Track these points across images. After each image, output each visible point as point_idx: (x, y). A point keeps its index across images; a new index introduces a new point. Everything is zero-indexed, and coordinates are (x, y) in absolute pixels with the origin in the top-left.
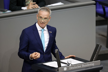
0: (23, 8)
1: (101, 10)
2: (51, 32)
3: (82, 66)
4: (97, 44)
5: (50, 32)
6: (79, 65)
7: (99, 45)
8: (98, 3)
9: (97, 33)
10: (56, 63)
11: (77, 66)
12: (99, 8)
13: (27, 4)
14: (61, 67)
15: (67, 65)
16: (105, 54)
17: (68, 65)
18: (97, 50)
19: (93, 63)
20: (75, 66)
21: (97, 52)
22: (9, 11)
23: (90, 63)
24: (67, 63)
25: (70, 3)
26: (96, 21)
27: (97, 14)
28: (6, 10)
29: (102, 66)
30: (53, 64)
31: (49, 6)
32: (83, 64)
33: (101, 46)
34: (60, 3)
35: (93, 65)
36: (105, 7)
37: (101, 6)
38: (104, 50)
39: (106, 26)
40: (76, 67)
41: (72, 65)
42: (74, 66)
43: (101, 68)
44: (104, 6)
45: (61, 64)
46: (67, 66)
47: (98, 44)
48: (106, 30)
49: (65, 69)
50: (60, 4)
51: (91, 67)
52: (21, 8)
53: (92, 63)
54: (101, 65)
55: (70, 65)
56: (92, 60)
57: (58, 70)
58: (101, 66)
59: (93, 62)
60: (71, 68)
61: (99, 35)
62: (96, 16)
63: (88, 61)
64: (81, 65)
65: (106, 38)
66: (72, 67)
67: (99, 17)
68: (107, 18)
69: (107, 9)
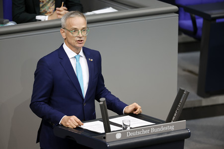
0: (38, 17)
1: (188, 23)
2: (92, 60)
3: (150, 131)
5: (89, 59)
6: (145, 129)
7: (184, 91)
8: (182, 9)
9: (179, 66)
10: (101, 124)
11: (141, 130)
12: (185, 19)
13: (42, 10)
14: (110, 131)
15: (122, 128)
16: (195, 108)
17: (124, 129)
18: (180, 100)
19: (171, 125)
20: (138, 130)
21: (180, 104)
22: (11, 23)
23: (167, 126)
24: (122, 124)
25: (130, 9)
26: (180, 44)
27: (181, 30)
28: (5, 20)
29: (189, 131)
30: (96, 126)
31: (88, 13)
32: (152, 127)
33: (188, 93)
34: (111, 8)
35: (172, 128)
36: (196, 17)
37: (188, 14)
39: (197, 55)
40: (139, 133)
41: (131, 128)
42: (135, 131)
43: (188, 136)
44: (194, 15)
45: (111, 126)
46: (121, 130)
47: (182, 89)
48: (198, 62)
49: (118, 136)
51: (168, 133)
52: (35, 17)
53: (170, 125)
54: (187, 129)
55: (128, 128)
56: (169, 120)
57: (105, 138)
58: (186, 132)
59: (172, 122)
60: (130, 134)
61: (184, 70)
62: (180, 34)
63: (163, 122)
64: (150, 129)
65: (196, 77)
66: (131, 131)
67: (184, 35)
68: (199, 39)
69: (200, 21)
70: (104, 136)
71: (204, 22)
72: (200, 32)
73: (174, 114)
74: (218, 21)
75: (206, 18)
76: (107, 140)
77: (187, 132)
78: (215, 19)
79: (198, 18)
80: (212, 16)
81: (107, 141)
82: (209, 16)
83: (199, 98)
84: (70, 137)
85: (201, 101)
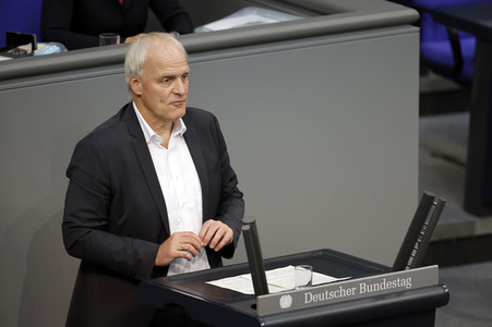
1: (443, 48)
3: (357, 291)
4: (425, 195)
6: (345, 288)
7: (432, 198)
8: (428, 17)
9: (422, 146)
11: (337, 287)
12: (434, 40)
14: (266, 291)
16: (460, 240)
18: (424, 220)
19: (406, 276)
20: (330, 289)
21: (425, 228)
23: (395, 278)
26: (423, 97)
27: (427, 64)
29: (447, 290)
32: (362, 282)
33: (442, 204)
35: (407, 283)
36: (461, 33)
37: (443, 28)
38: (454, 220)
39: (462, 120)
40: (333, 295)
42: (323, 290)
43: (443, 300)
44: (455, 30)
47: (429, 194)
48: (465, 136)
49: (286, 303)
51: (399, 294)
53: (401, 277)
54: (440, 285)
56: (400, 264)
57: (254, 307)
58: (440, 291)
59: (407, 271)
60: (313, 298)
61: (435, 154)
62: (423, 72)
63: (386, 270)
65: (462, 171)
66: (314, 292)
67: (432, 76)
68: (466, 84)
69: (469, 44)
70: (253, 302)
71: (477, 44)
72: (468, 69)
73: (411, 252)
76: (261, 312)
77: (442, 291)
79: (465, 37)
81: (260, 314)
83: (469, 218)
85: (472, 224)
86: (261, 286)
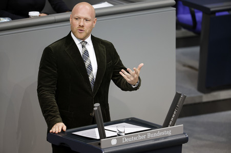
1: (187, 17)
3: (146, 137)
4: (177, 93)
6: (141, 135)
8: (181, 3)
11: (137, 135)
12: (184, 13)
14: (105, 137)
19: (168, 130)
20: (134, 136)
23: (163, 131)
25: (125, 4)
27: (179, 25)
29: (187, 136)
32: (148, 132)
33: (185, 97)
34: (106, 3)
35: (169, 133)
36: (196, 10)
37: (187, 8)
40: (135, 139)
42: (131, 137)
43: (185, 140)
44: (193, 9)
45: (106, 132)
46: (116, 136)
48: (198, 57)
49: (114, 142)
50: (105, 5)
51: (165, 138)
53: (166, 130)
54: (184, 133)
56: (166, 124)
57: (100, 144)
58: (184, 136)
59: (169, 127)
60: (126, 140)
63: (160, 127)
64: (146, 134)
66: (127, 137)
67: (183, 30)
68: (198, 33)
69: (199, 15)
70: (99, 142)
72: (199, 27)
73: (172, 115)
74: (217, 14)
75: (206, 11)
76: (103, 146)
78: (214, 12)
79: (197, 12)
80: (212, 10)
81: (102, 148)
82: (209, 9)
83: (200, 94)
84: (64, 144)
86: (102, 135)
